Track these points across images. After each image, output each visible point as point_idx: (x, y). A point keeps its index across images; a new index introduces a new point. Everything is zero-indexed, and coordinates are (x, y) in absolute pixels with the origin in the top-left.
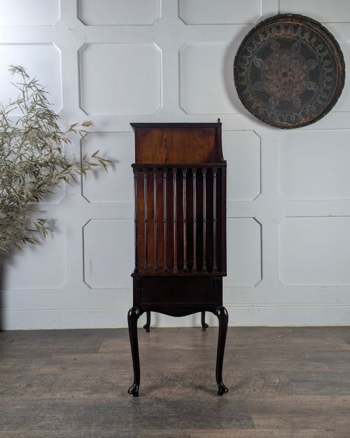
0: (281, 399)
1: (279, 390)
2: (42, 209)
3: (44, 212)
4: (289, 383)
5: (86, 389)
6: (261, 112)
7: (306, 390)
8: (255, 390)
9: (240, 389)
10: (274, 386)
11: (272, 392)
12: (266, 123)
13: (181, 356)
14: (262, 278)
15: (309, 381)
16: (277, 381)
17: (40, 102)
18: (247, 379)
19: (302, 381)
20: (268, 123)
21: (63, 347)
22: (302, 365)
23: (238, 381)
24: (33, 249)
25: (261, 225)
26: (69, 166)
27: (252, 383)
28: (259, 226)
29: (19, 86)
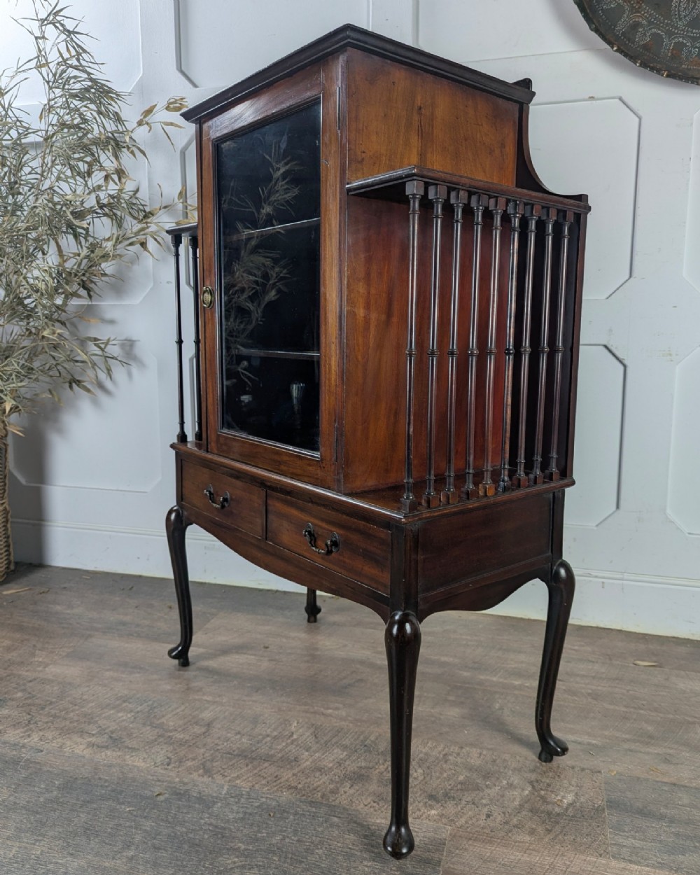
0: (549, 859)
1: (558, 828)
2: (108, 316)
3: (112, 322)
4: (599, 810)
5: (101, 732)
6: (643, 37)
7: (637, 843)
8: (488, 816)
9: (450, 804)
10: (549, 814)
11: (532, 832)
12: (652, 69)
13: (361, 680)
14: (618, 507)
15: (662, 817)
16: (570, 798)
17: (75, 62)
18: (487, 776)
19: (643, 813)
20: (659, 72)
21: (127, 619)
22: (667, 761)
23: (461, 778)
24: (95, 402)
25: (625, 366)
26: (148, 215)
27: (494, 791)
28: (622, 368)
29: (27, 23)
